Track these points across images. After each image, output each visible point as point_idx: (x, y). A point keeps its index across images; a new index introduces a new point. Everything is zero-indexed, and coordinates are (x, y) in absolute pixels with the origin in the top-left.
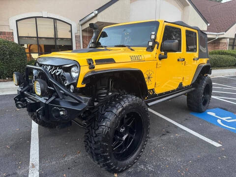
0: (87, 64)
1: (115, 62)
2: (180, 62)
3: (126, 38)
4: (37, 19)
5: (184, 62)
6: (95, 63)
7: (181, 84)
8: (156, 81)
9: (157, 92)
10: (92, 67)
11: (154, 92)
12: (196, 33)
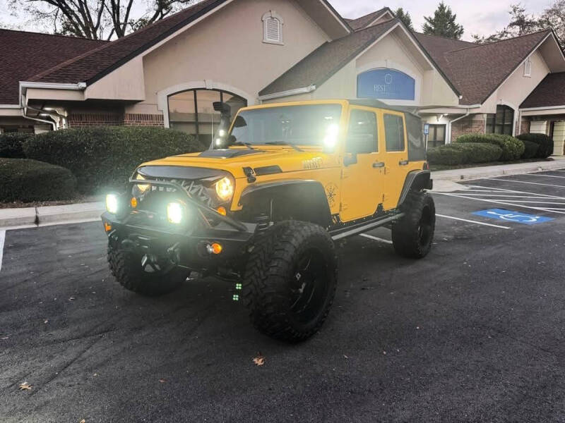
0: (243, 175)
1: (282, 172)
2: (378, 169)
3: (283, 130)
4: (197, 91)
5: (383, 169)
6: (255, 174)
7: (380, 207)
8: (342, 201)
9: (345, 218)
10: (251, 180)
11: (338, 219)
12: (401, 118)
